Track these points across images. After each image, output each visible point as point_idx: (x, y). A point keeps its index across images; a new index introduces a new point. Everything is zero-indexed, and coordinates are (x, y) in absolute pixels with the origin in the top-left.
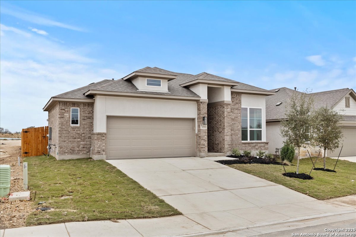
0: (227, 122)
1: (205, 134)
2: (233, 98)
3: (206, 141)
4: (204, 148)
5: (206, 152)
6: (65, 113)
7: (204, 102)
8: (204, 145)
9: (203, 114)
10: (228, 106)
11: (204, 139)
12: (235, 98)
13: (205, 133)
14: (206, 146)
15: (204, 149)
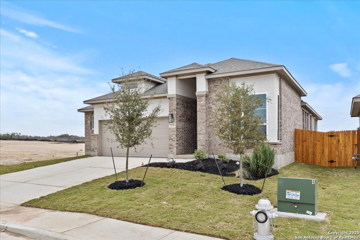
0: (200, 117)
1: (173, 133)
2: (216, 86)
3: (174, 141)
4: (172, 148)
5: (174, 153)
6: (88, 120)
7: (172, 98)
8: (172, 145)
9: (172, 111)
10: (202, 97)
11: (172, 139)
12: (218, 86)
13: (173, 131)
14: (174, 147)
15: (172, 150)
